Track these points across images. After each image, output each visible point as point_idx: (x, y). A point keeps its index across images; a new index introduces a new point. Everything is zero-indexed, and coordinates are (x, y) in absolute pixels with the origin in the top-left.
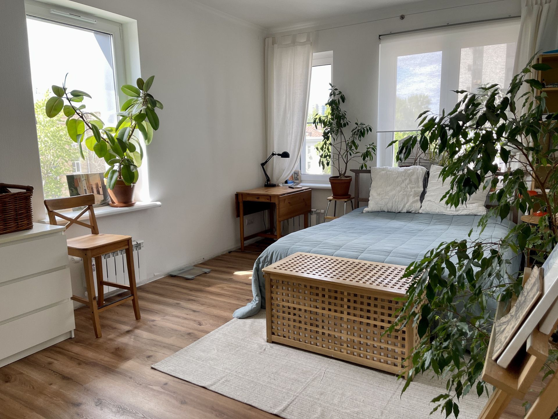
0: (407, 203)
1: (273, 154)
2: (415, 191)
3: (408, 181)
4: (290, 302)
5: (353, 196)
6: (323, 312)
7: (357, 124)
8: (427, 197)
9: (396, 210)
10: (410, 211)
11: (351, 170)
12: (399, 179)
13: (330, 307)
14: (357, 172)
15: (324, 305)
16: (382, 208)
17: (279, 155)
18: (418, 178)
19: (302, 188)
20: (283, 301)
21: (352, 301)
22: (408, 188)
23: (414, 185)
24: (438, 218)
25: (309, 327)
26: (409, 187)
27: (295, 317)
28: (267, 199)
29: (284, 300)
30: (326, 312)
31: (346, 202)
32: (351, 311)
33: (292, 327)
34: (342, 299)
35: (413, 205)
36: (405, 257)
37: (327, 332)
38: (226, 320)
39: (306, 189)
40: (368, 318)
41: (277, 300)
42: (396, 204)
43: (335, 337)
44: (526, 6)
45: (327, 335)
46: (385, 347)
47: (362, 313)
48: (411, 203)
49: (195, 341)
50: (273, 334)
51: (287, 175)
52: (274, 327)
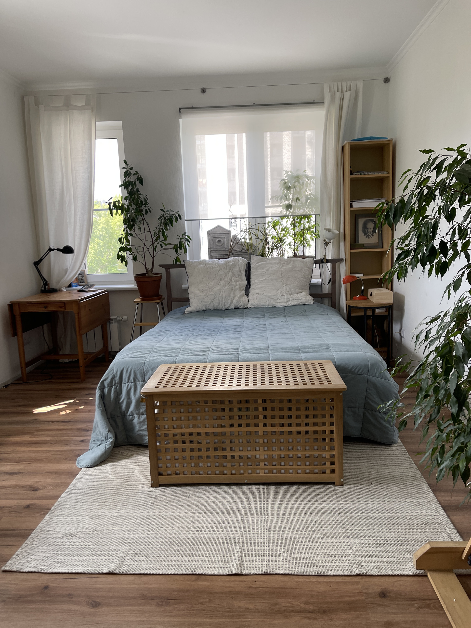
0: (234, 298)
1: (50, 250)
2: (239, 284)
3: (230, 273)
4: (183, 427)
5: (165, 295)
6: (232, 429)
7: (162, 210)
8: (252, 290)
9: (224, 307)
10: (239, 306)
11: (160, 266)
12: (222, 272)
13: (241, 422)
14: (167, 267)
15: (232, 422)
16: (208, 306)
17: (59, 250)
18: (240, 271)
19: (97, 291)
20: (174, 428)
21: (269, 409)
22: (232, 282)
23: (237, 279)
24: (270, 311)
25: (212, 454)
26: (233, 280)
27: (192, 445)
28: (60, 307)
29: (175, 426)
30: (236, 429)
31: (158, 303)
32: (269, 421)
33: (188, 458)
34: (256, 409)
35: (241, 300)
36: (288, 352)
37: (237, 454)
38: (73, 474)
39: (103, 292)
40: (290, 425)
41: (165, 428)
42: (223, 300)
43: (248, 458)
44: (329, 92)
45: (237, 457)
46: (311, 455)
47: (282, 421)
48: (239, 298)
49: (46, 514)
50: (160, 474)
51: (71, 276)
52: (160, 465)
